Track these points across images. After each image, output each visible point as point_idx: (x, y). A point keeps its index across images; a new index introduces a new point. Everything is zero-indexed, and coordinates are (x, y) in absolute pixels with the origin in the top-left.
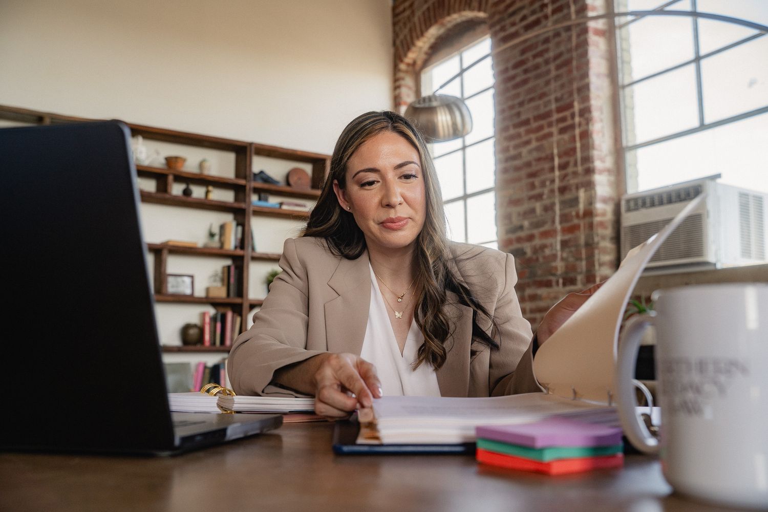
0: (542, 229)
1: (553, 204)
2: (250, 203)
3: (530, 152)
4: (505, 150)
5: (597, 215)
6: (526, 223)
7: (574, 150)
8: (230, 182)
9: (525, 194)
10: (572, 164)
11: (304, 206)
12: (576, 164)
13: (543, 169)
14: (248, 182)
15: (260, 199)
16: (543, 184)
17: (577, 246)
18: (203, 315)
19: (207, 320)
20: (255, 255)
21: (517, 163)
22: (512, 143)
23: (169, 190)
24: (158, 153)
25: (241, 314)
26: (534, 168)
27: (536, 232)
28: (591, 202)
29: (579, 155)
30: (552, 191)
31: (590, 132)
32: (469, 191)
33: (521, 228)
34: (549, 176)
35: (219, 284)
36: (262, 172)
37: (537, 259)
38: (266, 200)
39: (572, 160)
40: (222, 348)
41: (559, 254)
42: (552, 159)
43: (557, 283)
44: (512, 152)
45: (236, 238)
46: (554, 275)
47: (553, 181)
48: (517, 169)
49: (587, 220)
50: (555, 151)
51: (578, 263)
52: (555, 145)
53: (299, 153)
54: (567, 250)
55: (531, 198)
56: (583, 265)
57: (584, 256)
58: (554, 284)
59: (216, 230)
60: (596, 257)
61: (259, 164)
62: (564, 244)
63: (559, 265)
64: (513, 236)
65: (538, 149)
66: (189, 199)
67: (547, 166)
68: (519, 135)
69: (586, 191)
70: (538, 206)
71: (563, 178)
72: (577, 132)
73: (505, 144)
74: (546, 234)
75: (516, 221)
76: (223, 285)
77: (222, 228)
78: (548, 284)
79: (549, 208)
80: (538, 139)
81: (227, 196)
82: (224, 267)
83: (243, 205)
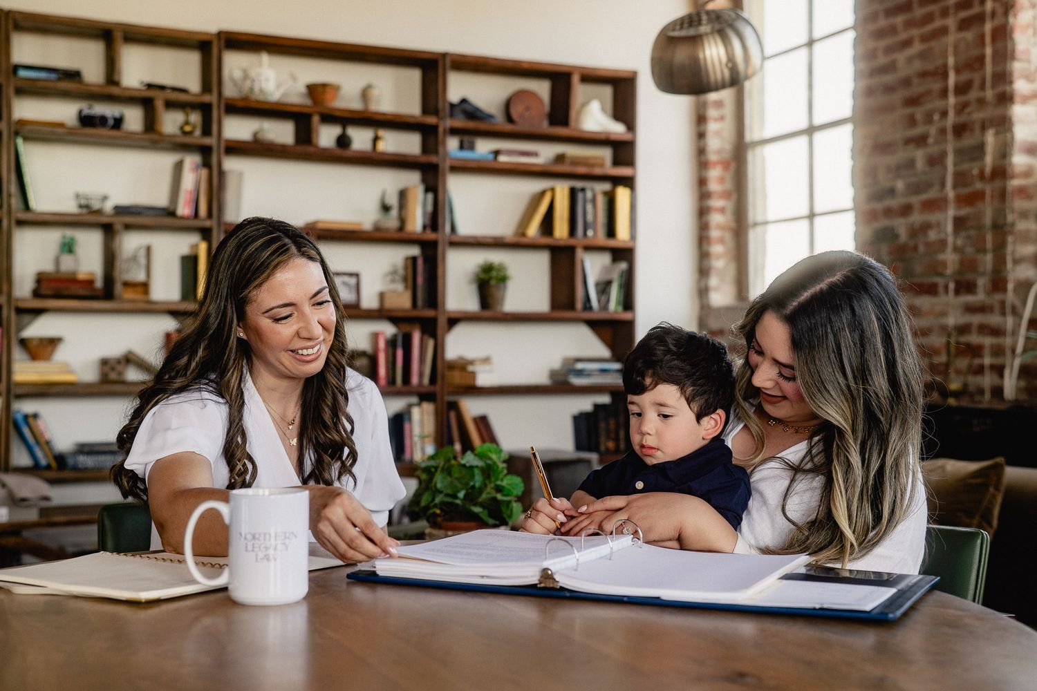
0: (924, 197)
1: (943, 155)
2: (446, 154)
3: (910, 60)
4: (871, 55)
5: (1013, 177)
6: (900, 185)
7: (981, 59)
8: (412, 121)
9: (900, 134)
10: (977, 84)
11: (535, 154)
12: (982, 87)
13: (928, 93)
14: (442, 119)
15: (462, 147)
16: (929, 119)
17: (980, 228)
18: (375, 336)
19: (382, 344)
20: (454, 239)
21: (888, 78)
22: (883, 43)
23: (314, 141)
24: (294, 78)
25: (434, 335)
26: (916, 90)
27: (915, 200)
28: (1004, 152)
29: (989, 68)
30: (943, 131)
31: (1009, 28)
32: (818, 121)
33: (892, 192)
34: (939, 104)
35: (400, 287)
36: (464, 101)
37: (915, 248)
38: (472, 147)
39: (976, 77)
40: (406, 389)
41: (950, 239)
42: (945, 75)
43: (946, 287)
44: (882, 60)
45: (424, 213)
46: (941, 275)
47: (944, 114)
48: (889, 89)
49: (998, 184)
50: (951, 61)
51: (980, 257)
52: (950, 50)
53: (525, 66)
54: (963, 234)
55: (908, 141)
56: (988, 260)
57: (989, 245)
58: (941, 289)
59: (393, 200)
60: (1010, 248)
61: (459, 87)
62: (959, 223)
63: (950, 258)
64: (879, 206)
65: (922, 56)
66: (347, 153)
67: (936, 86)
68: (893, 30)
69: (997, 134)
70: (920, 156)
71: (961, 108)
72: (988, 27)
73: (871, 44)
74: (930, 205)
75: (884, 181)
76: (406, 287)
77: (403, 195)
78: (931, 290)
79: (936, 161)
80: (924, 39)
81: (409, 144)
82: (407, 259)
83: (433, 159)
